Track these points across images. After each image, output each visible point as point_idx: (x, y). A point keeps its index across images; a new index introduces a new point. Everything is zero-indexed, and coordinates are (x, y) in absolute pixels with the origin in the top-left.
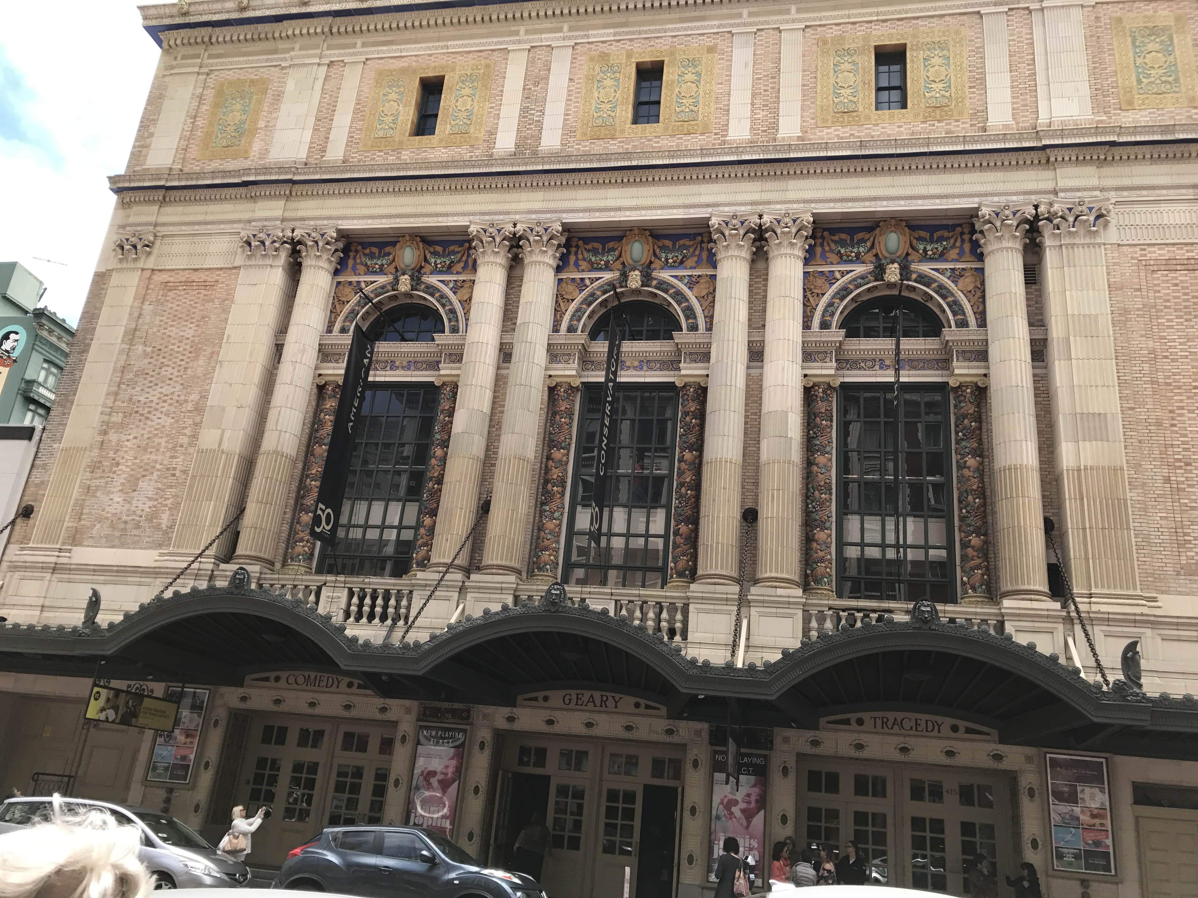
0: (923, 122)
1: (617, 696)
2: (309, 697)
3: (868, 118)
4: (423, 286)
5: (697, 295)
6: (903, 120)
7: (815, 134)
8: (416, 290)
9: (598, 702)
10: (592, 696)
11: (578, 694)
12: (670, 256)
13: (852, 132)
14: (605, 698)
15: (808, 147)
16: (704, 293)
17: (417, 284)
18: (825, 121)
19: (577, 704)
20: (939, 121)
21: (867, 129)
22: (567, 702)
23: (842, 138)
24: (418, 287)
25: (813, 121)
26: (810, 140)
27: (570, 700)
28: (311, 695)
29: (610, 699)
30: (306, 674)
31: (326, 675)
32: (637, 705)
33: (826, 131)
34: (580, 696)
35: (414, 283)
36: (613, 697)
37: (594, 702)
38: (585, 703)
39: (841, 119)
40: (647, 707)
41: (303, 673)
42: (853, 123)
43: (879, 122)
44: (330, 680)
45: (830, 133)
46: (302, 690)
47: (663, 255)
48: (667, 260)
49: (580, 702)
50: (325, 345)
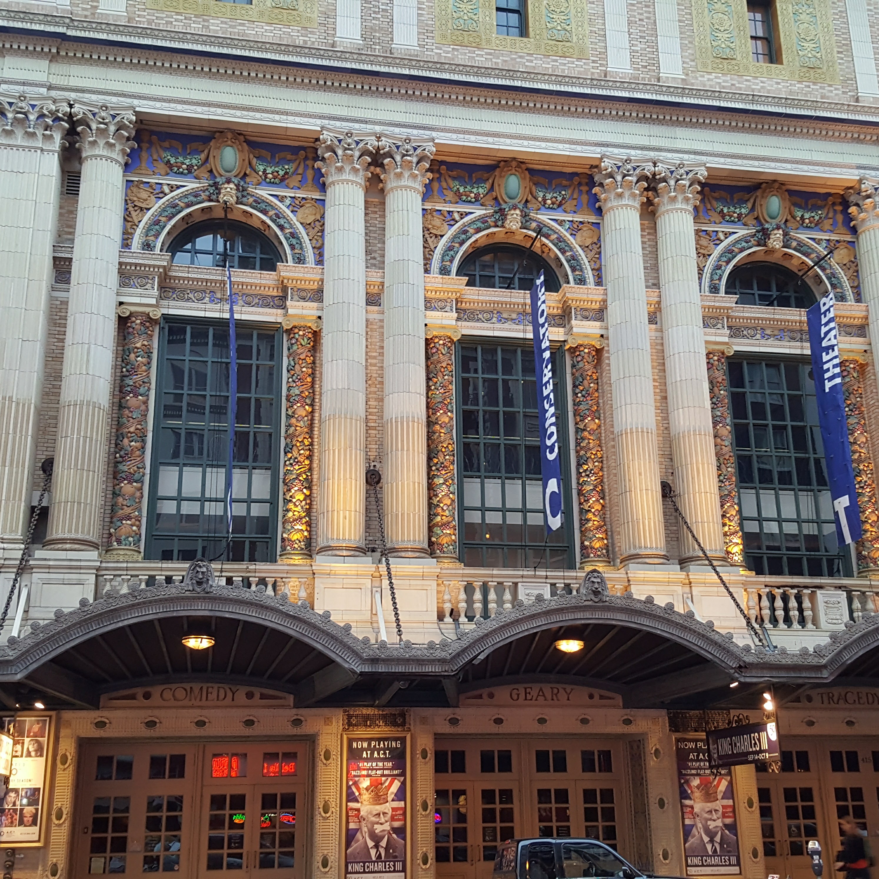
0: (799, 82)
1: (568, 688)
2: (196, 714)
3: (747, 68)
4: (251, 200)
5: (581, 244)
6: (781, 77)
7: (697, 78)
8: (242, 203)
9: (549, 695)
10: (541, 690)
11: (526, 689)
12: (549, 196)
13: (733, 82)
14: (555, 691)
15: (694, 93)
16: (588, 242)
17: (243, 196)
18: (705, 65)
19: (526, 699)
20: (815, 84)
21: (747, 80)
22: (515, 697)
23: (724, 87)
24: (245, 200)
25: (693, 63)
26: (692, 84)
27: (518, 695)
28: (198, 712)
29: (561, 691)
30: (187, 686)
31: (216, 686)
32: (591, 697)
33: (707, 76)
34: (528, 690)
35: (239, 195)
36: (564, 689)
37: (544, 695)
38: (534, 698)
39: (720, 66)
40: (602, 697)
41: (184, 685)
42: (733, 72)
43: (758, 75)
44: (222, 692)
45: (712, 80)
46: (184, 707)
47: (541, 194)
48: (544, 200)
49: (529, 697)
50: (126, 264)
